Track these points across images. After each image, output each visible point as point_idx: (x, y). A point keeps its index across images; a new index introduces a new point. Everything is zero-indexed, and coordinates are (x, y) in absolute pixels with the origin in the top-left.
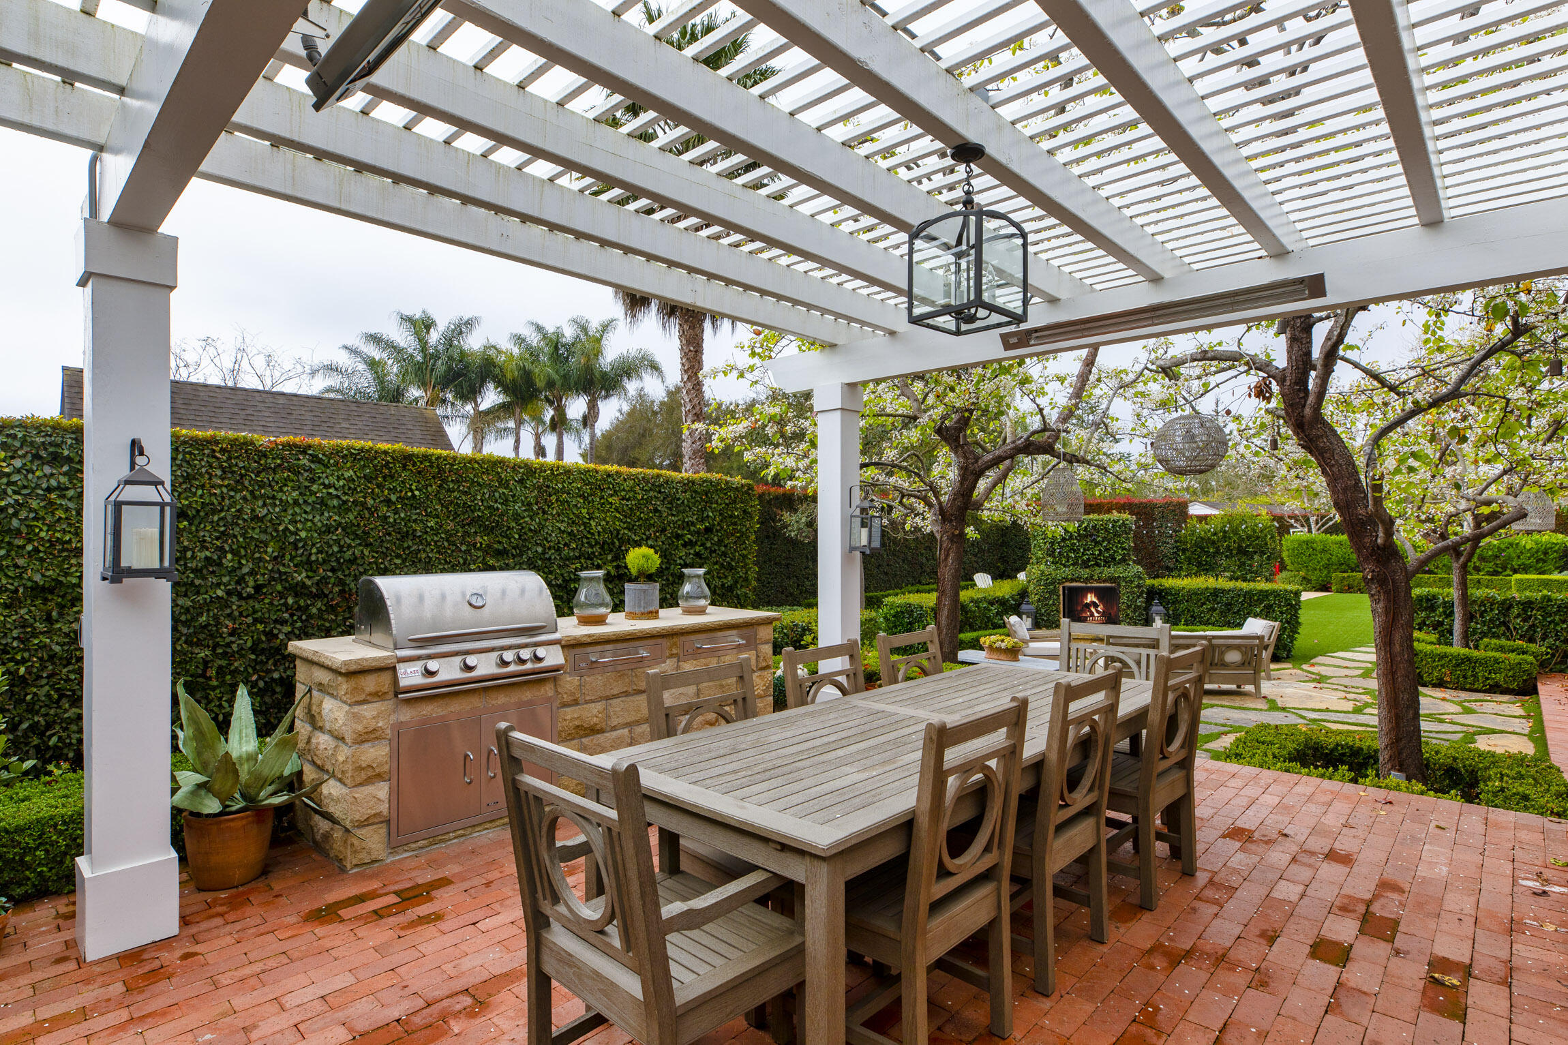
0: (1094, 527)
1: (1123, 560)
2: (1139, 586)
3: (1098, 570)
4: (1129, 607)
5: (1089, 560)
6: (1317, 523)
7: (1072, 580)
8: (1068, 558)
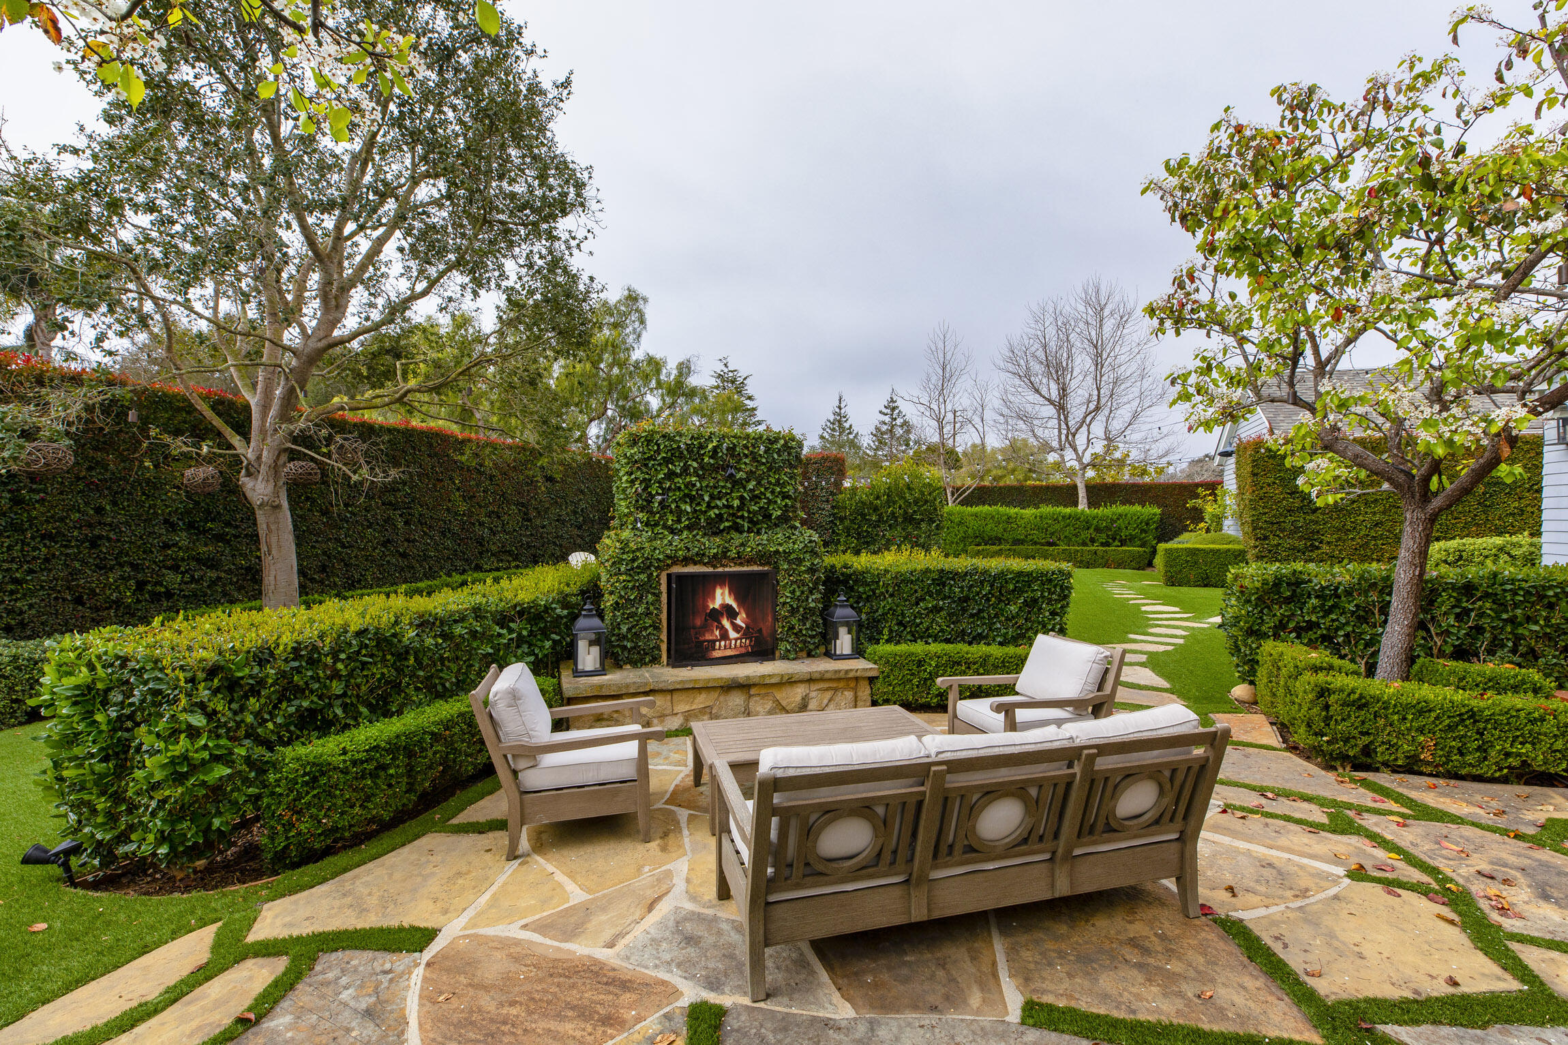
0: (732, 449)
1: (784, 519)
2: (812, 570)
3: (737, 539)
4: (793, 611)
5: (720, 516)
6: (953, 494)
7: (686, 561)
8: (679, 513)
